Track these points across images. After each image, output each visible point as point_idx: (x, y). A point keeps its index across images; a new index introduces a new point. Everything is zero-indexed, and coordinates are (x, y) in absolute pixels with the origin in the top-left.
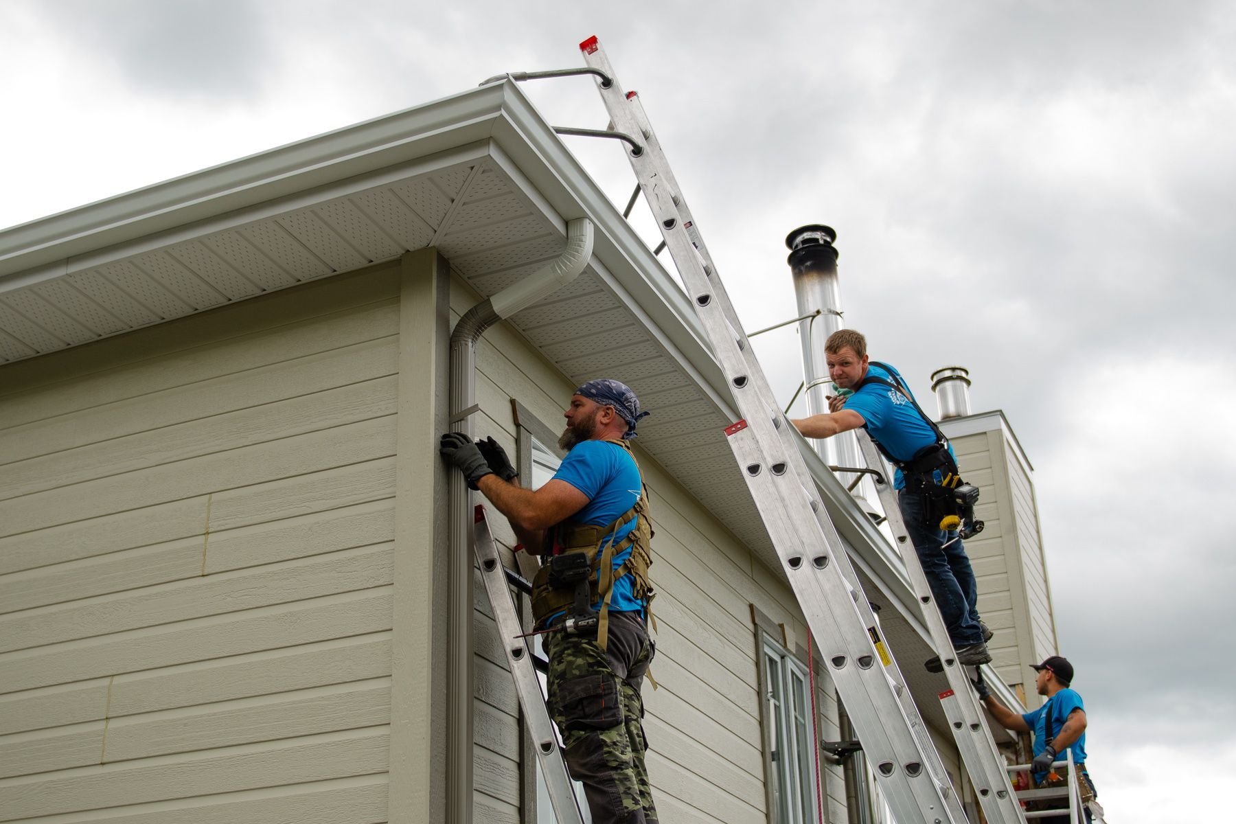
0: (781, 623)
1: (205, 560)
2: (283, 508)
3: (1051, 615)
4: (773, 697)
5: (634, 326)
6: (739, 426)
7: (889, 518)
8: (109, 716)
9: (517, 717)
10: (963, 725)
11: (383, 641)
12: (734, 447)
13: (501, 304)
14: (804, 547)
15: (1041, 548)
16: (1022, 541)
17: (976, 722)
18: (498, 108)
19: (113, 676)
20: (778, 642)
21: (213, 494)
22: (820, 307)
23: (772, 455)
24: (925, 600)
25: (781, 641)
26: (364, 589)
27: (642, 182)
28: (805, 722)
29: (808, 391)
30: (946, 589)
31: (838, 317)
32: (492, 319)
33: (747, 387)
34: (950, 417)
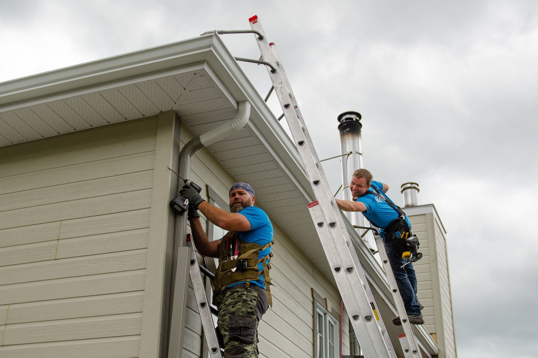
0: (325, 298)
1: (57, 252)
2: (95, 230)
3: (451, 301)
4: (320, 332)
5: (266, 154)
6: (315, 204)
7: (380, 251)
8: (7, 323)
9: (201, 335)
10: (409, 351)
11: (139, 296)
12: (312, 213)
13: (205, 139)
14: (342, 263)
15: (448, 270)
16: (440, 266)
17: (415, 350)
18: (209, 46)
19: (10, 304)
20: (323, 307)
21: (62, 221)
22: (351, 150)
23: (329, 219)
24: (395, 291)
25: (325, 306)
26: (132, 270)
27: (275, 86)
28: (334, 345)
29: (344, 189)
30: (405, 287)
31: (360, 155)
32: (200, 146)
33: (319, 186)
34: (409, 206)
